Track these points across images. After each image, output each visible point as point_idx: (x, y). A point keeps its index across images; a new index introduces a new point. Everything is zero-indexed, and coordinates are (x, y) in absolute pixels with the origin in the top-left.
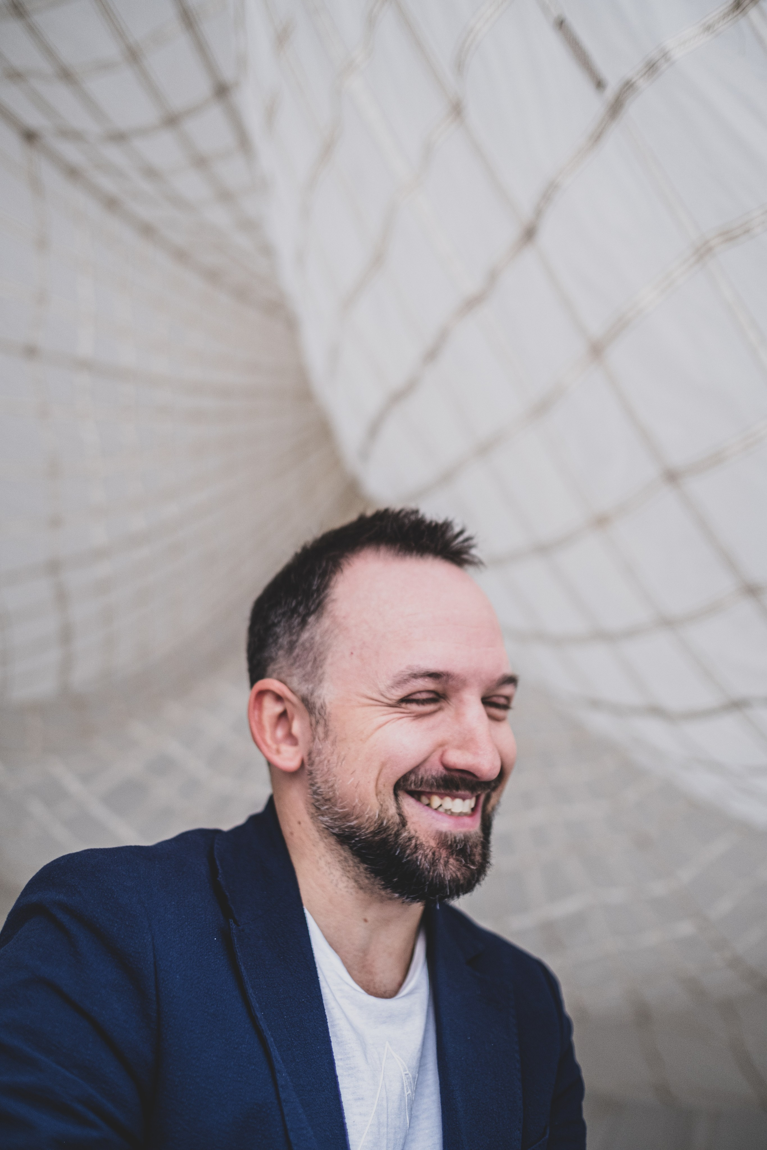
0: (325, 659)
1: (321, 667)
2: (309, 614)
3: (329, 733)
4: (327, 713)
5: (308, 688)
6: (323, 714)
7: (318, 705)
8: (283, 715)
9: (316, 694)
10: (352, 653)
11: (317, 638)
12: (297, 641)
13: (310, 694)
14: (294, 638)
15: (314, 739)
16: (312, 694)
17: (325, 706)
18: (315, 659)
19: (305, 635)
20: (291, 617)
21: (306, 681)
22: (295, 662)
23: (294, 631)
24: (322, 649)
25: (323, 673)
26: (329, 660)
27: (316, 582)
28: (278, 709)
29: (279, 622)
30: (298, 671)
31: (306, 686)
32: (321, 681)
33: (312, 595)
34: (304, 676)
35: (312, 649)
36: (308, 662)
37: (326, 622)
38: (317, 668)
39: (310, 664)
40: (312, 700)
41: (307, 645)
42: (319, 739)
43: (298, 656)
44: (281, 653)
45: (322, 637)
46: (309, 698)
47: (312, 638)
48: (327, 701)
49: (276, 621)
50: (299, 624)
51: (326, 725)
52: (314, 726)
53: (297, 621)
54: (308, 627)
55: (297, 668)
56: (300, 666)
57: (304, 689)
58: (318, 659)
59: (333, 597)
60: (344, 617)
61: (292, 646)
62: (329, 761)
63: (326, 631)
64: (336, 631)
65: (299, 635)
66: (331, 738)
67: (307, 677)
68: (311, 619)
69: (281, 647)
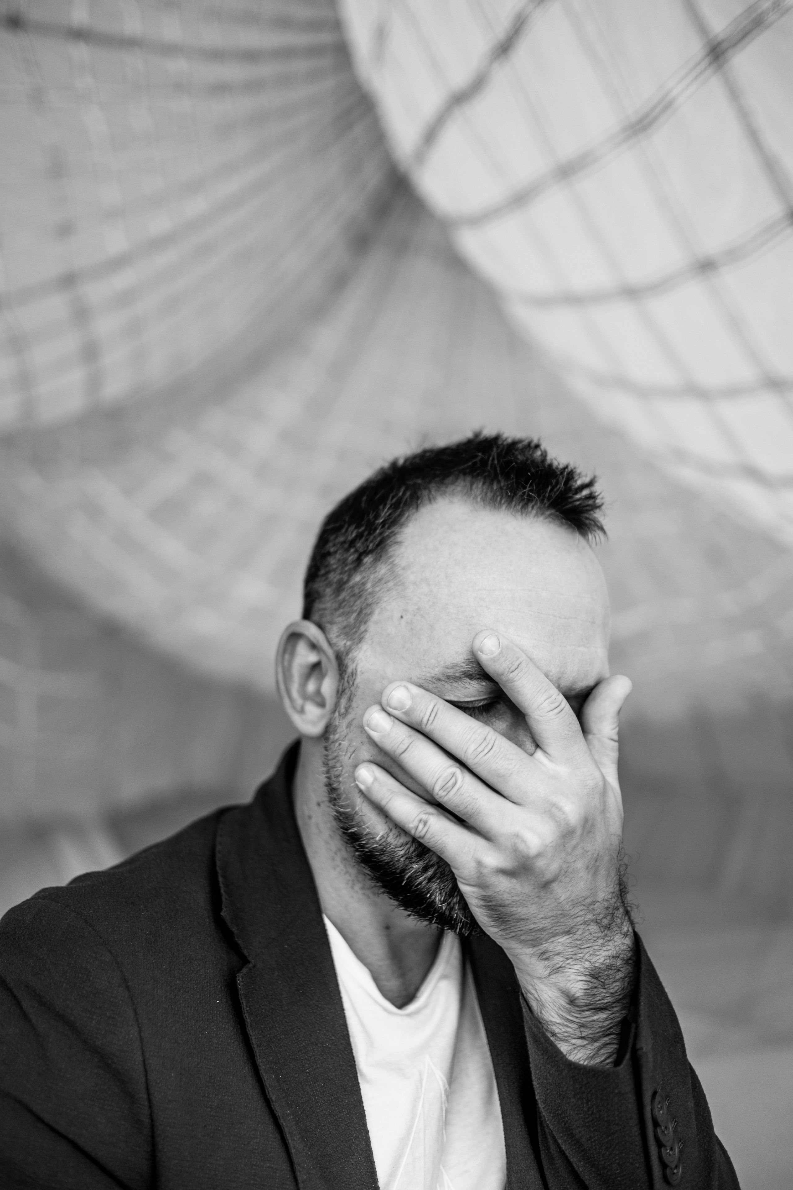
0: (370, 614)
1: (365, 623)
2: (366, 553)
3: (350, 710)
4: (355, 683)
5: (345, 644)
6: (351, 683)
7: (349, 670)
8: (316, 667)
9: (350, 656)
10: (402, 617)
11: (369, 585)
12: (348, 581)
13: (345, 653)
14: (345, 577)
15: (335, 711)
16: (347, 653)
17: (356, 674)
18: (360, 612)
19: (357, 578)
20: (347, 550)
21: (346, 634)
22: (340, 606)
23: (346, 569)
24: (370, 601)
25: (366, 631)
26: (375, 617)
27: (385, 513)
28: (313, 658)
29: (335, 552)
30: (340, 619)
31: (344, 642)
32: (361, 640)
33: (376, 529)
34: (345, 628)
35: (360, 597)
36: (352, 613)
37: (382, 569)
38: (361, 622)
39: (354, 615)
40: (347, 661)
41: (357, 591)
42: (339, 712)
43: (344, 600)
44: (329, 591)
45: (373, 586)
46: (343, 657)
47: (364, 584)
48: (359, 670)
49: (332, 550)
50: (353, 562)
51: (350, 700)
52: (340, 693)
53: (352, 557)
54: (362, 568)
55: (340, 616)
56: (343, 614)
57: (342, 643)
58: (364, 612)
59: (399, 538)
60: (404, 569)
61: (340, 586)
62: (340, 744)
63: (380, 580)
64: (391, 584)
65: (350, 576)
66: (350, 717)
67: (347, 630)
68: (368, 560)
69: (329, 584)
